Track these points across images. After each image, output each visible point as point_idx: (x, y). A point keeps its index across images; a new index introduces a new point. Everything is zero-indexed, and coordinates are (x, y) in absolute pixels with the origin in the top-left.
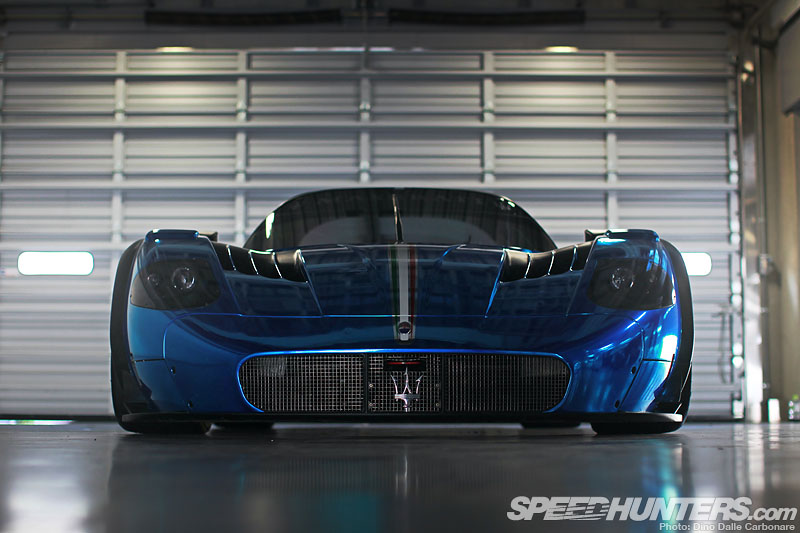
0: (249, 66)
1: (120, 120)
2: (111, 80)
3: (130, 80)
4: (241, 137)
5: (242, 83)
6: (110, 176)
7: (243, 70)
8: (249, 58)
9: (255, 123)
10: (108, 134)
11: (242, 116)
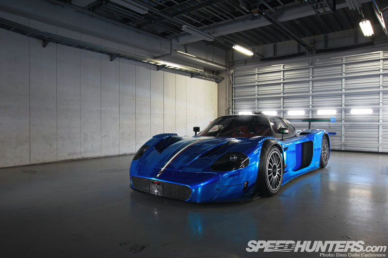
0: (284, 68)
1: (257, 83)
2: (255, 74)
3: (258, 74)
4: (282, 85)
5: (282, 72)
6: (255, 95)
7: (282, 69)
8: (284, 66)
9: (285, 81)
10: (254, 86)
11: (282, 80)
